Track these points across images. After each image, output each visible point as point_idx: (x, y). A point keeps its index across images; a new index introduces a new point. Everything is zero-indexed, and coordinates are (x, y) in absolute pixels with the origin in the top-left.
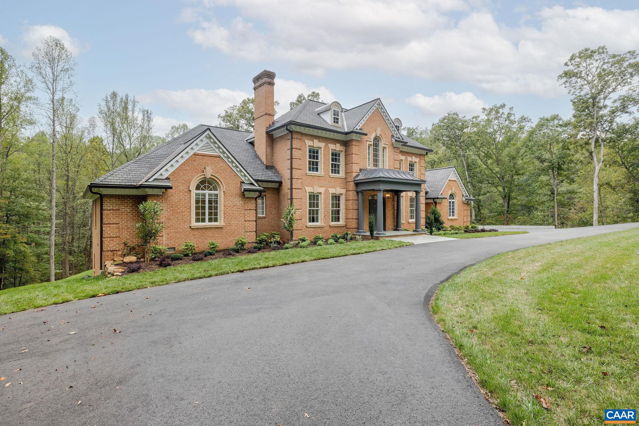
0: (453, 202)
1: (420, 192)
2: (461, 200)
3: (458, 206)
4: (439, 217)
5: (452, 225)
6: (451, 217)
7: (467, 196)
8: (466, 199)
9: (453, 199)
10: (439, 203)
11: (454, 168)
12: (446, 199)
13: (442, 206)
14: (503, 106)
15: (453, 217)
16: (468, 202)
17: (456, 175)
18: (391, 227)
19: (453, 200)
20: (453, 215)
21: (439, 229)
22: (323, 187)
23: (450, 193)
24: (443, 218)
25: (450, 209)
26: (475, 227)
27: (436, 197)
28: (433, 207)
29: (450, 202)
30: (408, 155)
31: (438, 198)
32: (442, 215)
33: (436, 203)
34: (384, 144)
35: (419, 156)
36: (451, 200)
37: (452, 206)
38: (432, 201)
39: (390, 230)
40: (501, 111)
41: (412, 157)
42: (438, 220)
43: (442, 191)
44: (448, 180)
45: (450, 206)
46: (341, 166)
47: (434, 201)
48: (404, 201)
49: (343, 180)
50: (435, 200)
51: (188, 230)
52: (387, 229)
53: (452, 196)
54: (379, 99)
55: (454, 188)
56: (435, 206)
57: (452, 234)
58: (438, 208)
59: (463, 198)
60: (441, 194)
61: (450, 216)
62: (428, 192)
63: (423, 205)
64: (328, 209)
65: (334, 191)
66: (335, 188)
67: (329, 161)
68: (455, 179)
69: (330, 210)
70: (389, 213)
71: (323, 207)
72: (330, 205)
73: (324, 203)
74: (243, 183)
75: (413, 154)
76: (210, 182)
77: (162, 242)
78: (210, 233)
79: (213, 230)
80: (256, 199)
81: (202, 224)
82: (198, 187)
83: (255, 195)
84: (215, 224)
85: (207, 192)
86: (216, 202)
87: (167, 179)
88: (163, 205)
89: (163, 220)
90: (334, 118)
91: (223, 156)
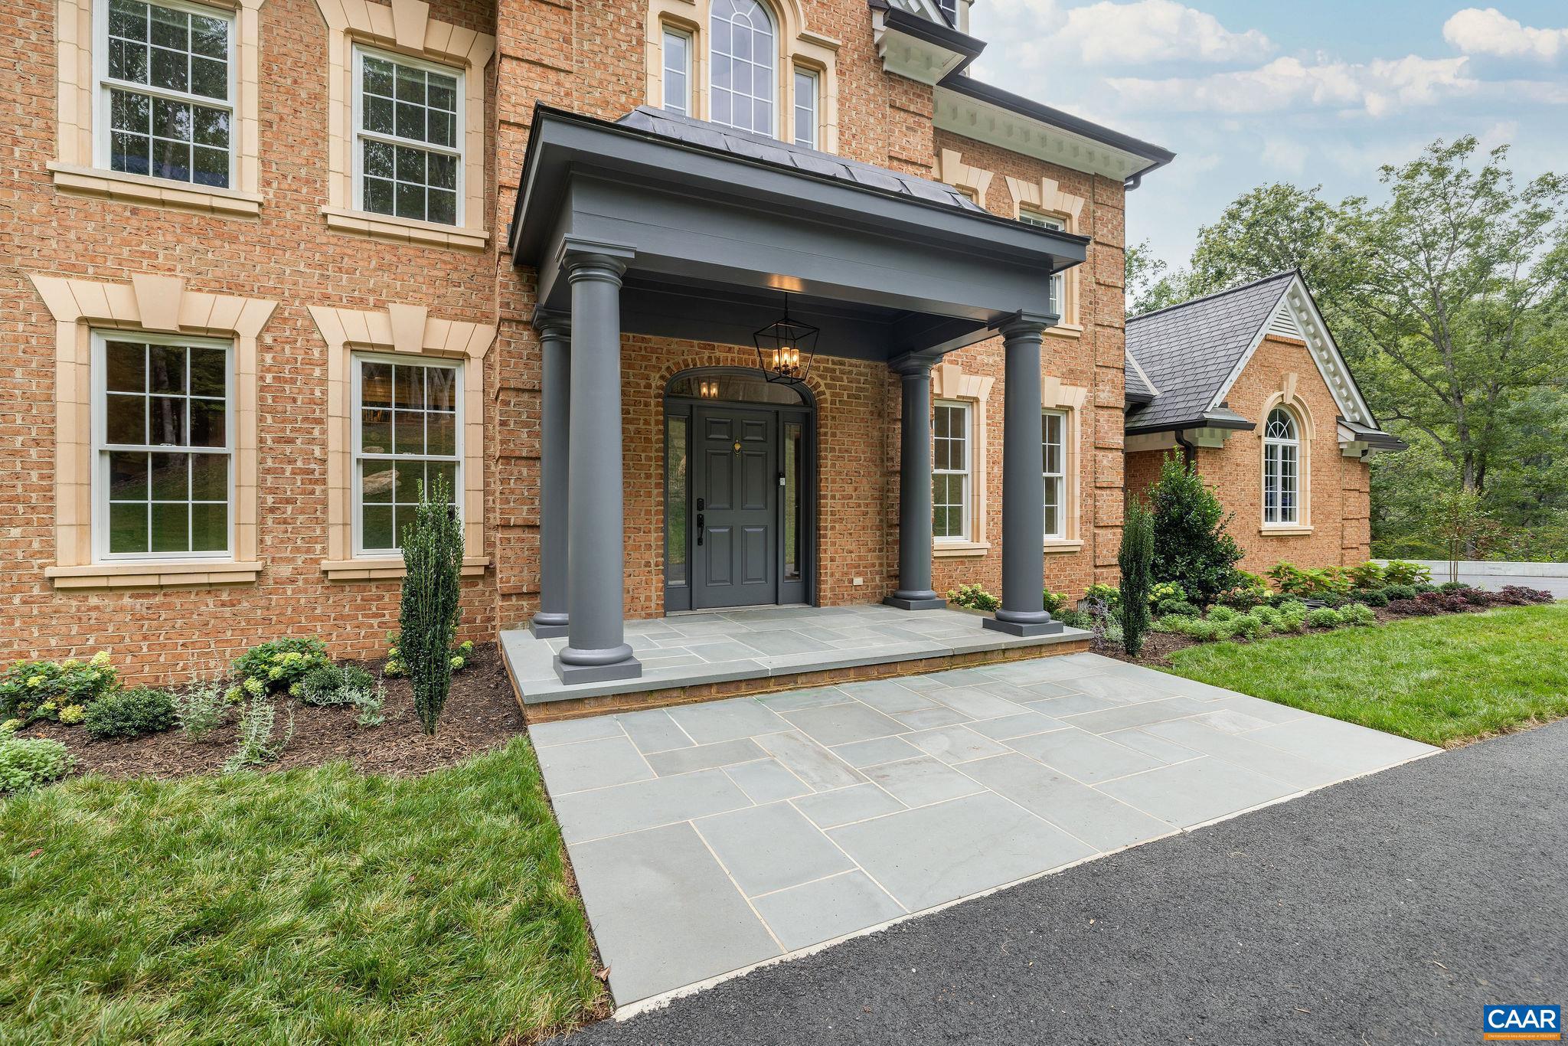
0: (1288, 452)
1: (1038, 329)
2: (1330, 444)
3: (1316, 471)
4: (1208, 520)
5: (1284, 563)
6: (1278, 525)
7: (1361, 423)
8: (1359, 437)
9: (1289, 433)
10: (1209, 451)
11: (1296, 280)
12: (1250, 427)
13: (1226, 469)
14: (1463, 147)
15: (1287, 525)
16: (1364, 452)
17: (1304, 316)
18: (858, 581)
19: (1288, 442)
20: (1286, 515)
21: (1203, 597)
22: (263, 293)
23: (1270, 402)
24: (1230, 530)
25: (1270, 482)
26: (1404, 577)
27: (1194, 417)
28: (1173, 469)
29: (1270, 450)
30: (1010, 166)
31: (1202, 423)
32: (1228, 510)
33: (1190, 451)
35: (1084, 188)
36: (1279, 442)
37: (1284, 472)
38: (1168, 441)
39: (847, 597)
40: (1456, 164)
41: (1039, 183)
42: (1199, 536)
43: (1226, 388)
44: (1258, 341)
45: (1270, 468)
46: (461, 170)
47: (1179, 440)
48: (983, 428)
49: (471, 260)
50: (1187, 435)
52: (826, 588)
53: (1281, 421)
55: (1293, 378)
56: (1187, 463)
57: (1293, 630)
58: (1206, 477)
59: (1341, 430)
60: (1224, 405)
61: (1270, 514)
62: (1151, 398)
63: (1110, 455)
64: (309, 456)
65: (369, 326)
66: (380, 306)
67: (323, 115)
68: (1300, 336)
69: (334, 463)
70: (849, 489)
71: (250, 438)
72: (334, 427)
73: (262, 408)
75: (1046, 167)
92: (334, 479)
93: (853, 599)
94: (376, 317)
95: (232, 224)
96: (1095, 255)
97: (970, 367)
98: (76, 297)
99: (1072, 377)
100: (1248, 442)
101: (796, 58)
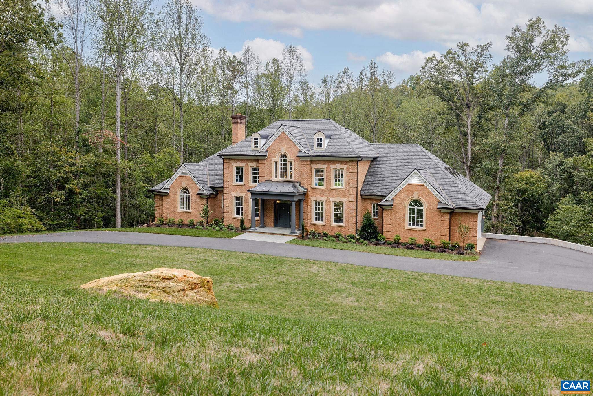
2: (435, 209)
3: (428, 215)
25: (412, 217)
30: (331, 163)
34: (290, 159)
35: (347, 163)
37: (418, 215)
41: (336, 165)
43: (393, 196)
44: (406, 184)
45: (412, 214)
55: (417, 193)
64: (248, 208)
67: (249, 175)
68: (422, 182)
71: (244, 206)
73: (245, 203)
74: (200, 190)
75: (338, 162)
76: (187, 189)
77: (168, 217)
78: (185, 215)
79: (186, 214)
80: (207, 199)
81: (183, 210)
82: (182, 192)
83: (206, 197)
84: (188, 210)
85: (185, 194)
86: (189, 200)
87: (169, 188)
88: (168, 200)
89: (168, 207)
90: (255, 144)
91: (190, 176)
92: (250, 210)
95: (243, 186)
96: (349, 175)
97: (323, 196)
98: (234, 194)
99: (344, 196)
100: (401, 208)
101: (289, 162)
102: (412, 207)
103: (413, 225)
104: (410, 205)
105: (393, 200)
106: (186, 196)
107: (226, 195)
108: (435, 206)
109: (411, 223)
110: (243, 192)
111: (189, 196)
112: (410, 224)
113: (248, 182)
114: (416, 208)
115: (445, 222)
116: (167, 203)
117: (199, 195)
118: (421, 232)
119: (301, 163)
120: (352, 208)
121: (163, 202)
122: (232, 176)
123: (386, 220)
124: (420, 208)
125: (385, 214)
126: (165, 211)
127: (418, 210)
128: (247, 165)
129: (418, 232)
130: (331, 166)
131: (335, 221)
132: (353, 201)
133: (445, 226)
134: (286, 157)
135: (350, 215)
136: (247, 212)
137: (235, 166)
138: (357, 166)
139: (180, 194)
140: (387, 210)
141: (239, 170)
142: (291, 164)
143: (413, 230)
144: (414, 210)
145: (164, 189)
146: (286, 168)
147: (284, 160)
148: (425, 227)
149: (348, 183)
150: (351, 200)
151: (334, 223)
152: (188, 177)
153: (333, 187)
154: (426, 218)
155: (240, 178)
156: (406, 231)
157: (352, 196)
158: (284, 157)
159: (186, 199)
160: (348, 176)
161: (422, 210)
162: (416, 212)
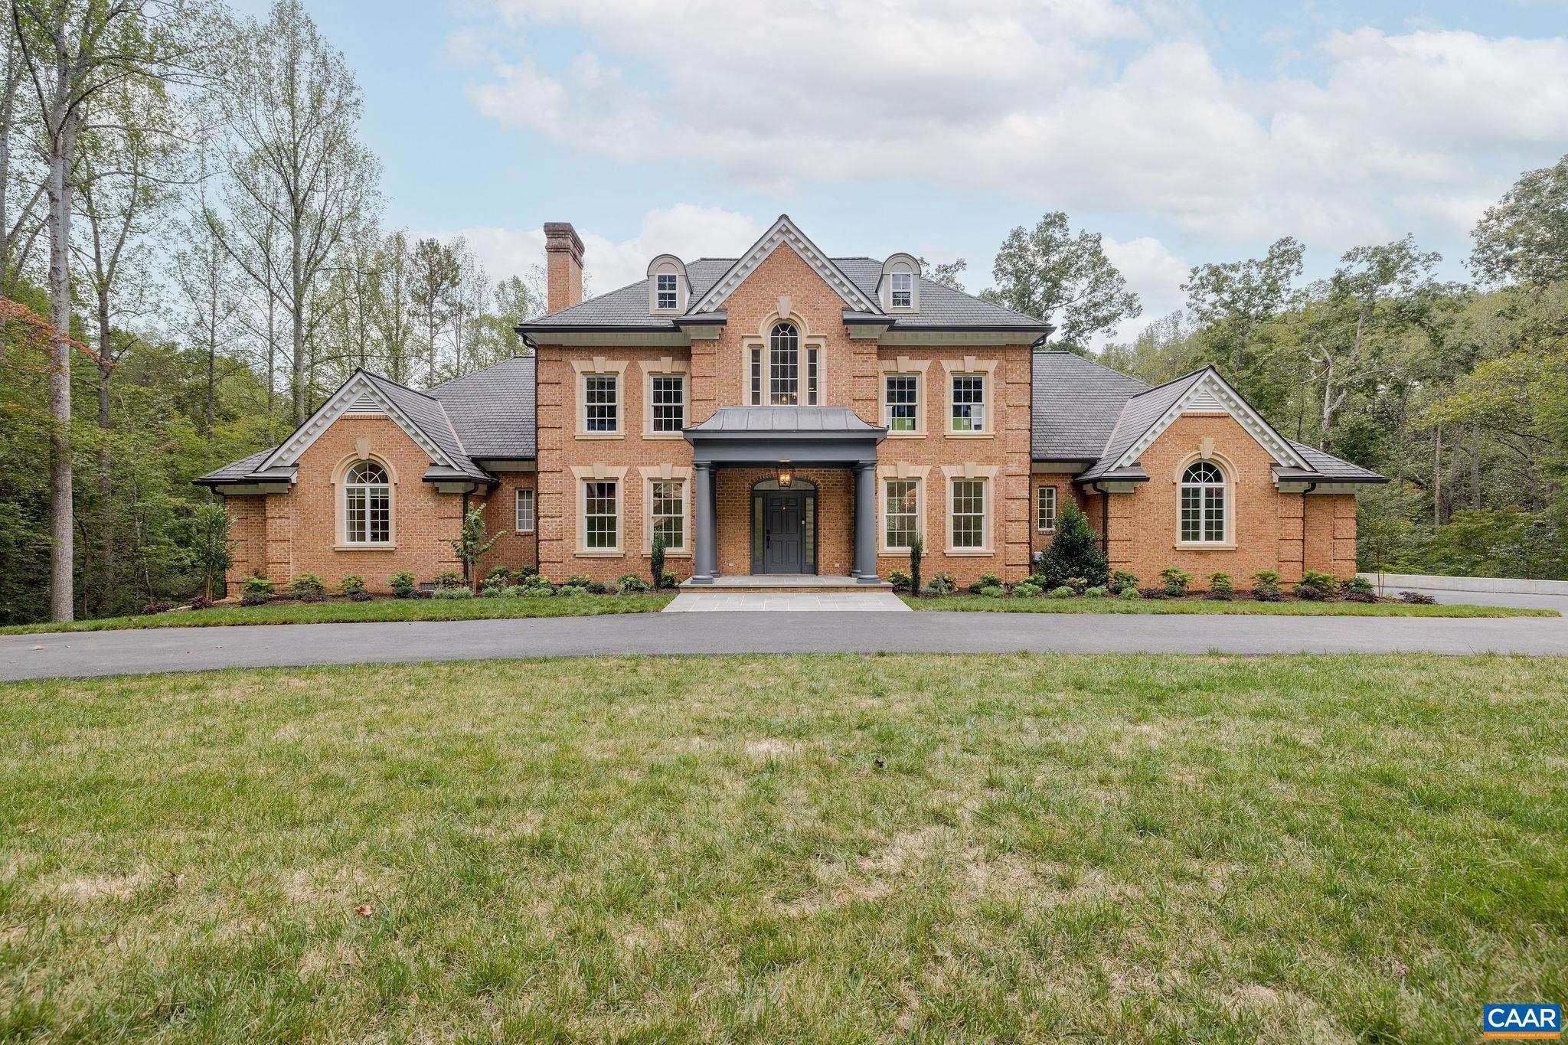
0: (1213, 492)
2: (1262, 484)
3: (1245, 504)
6: (1202, 543)
7: (1296, 468)
8: (1282, 479)
9: (1215, 478)
10: (1118, 494)
11: (1209, 373)
13: (1141, 506)
15: (1213, 542)
16: (1309, 489)
17: (1224, 396)
18: (837, 565)
20: (1212, 536)
22: (625, 464)
23: (1189, 459)
25: (1192, 515)
27: (1100, 475)
29: (1190, 492)
30: (945, 354)
33: (1107, 496)
34: (809, 337)
35: (998, 354)
37: (1209, 506)
39: (831, 572)
44: (1176, 417)
45: (1192, 504)
46: (684, 412)
47: (1095, 488)
50: (1105, 486)
51: (330, 554)
52: (821, 567)
53: (1205, 470)
54: (784, 217)
55: (1212, 440)
59: (1275, 473)
61: (1192, 536)
62: (1099, 459)
64: (637, 517)
65: (655, 472)
66: (658, 464)
67: (641, 404)
68: (1224, 409)
69: (645, 518)
70: (832, 525)
71: (622, 512)
72: (645, 506)
73: (625, 501)
74: (435, 465)
75: (969, 349)
76: (375, 468)
77: (288, 572)
78: (369, 561)
79: (375, 556)
80: (466, 497)
81: (357, 544)
82: (352, 478)
83: (460, 488)
84: (380, 544)
85: (368, 486)
86: (385, 504)
87: (295, 465)
88: (289, 510)
89: (290, 536)
90: (662, 296)
91: (392, 416)
92: (645, 524)
93: (834, 573)
94: (656, 468)
95: (617, 443)
96: (1006, 390)
97: (916, 462)
98: (580, 471)
99: (989, 460)
100: (1162, 487)
101: (807, 346)
102: (1190, 485)
103: (1196, 537)
104: (1186, 478)
105: (1136, 464)
106: (373, 491)
107: (550, 475)
108: (1261, 477)
109: (1190, 530)
110: (617, 464)
111: (386, 491)
112: (1185, 537)
113: (639, 426)
114: (1203, 485)
115: (1292, 520)
116: (282, 520)
117: (434, 484)
118: (1223, 557)
119: (854, 349)
120: (1017, 494)
121: (265, 520)
122: (573, 409)
123: (1115, 529)
124: (1214, 485)
125: (1114, 509)
126: (274, 551)
127: (1209, 492)
128: (633, 368)
129: (1213, 555)
130: (944, 363)
131: (957, 542)
132: (1019, 472)
133: (1290, 534)
134: (793, 331)
135: (1012, 516)
136: (633, 533)
137: (584, 373)
138: (1031, 362)
139: (343, 485)
140: (1120, 495)
141: (601, 390)
142: (813, 356)
143: (1199, 552)
144: (1196, 492)
145: (272, 468)
146: (794, 370)
147: (784, 341)
148: (1234, 539)
149: (1001, 418)
150: (1013, 469)
151: (953, 549)
152: (379, 419)
153: (950, 430)
154: (1237, 513)
155: (602, 416)
156: (1178, 555)
157: (1018, 456)
158: (785, 330)
159: (374, 503)
160: (1000, 395)
161: (1219, 492)
162: (1203, 498)
